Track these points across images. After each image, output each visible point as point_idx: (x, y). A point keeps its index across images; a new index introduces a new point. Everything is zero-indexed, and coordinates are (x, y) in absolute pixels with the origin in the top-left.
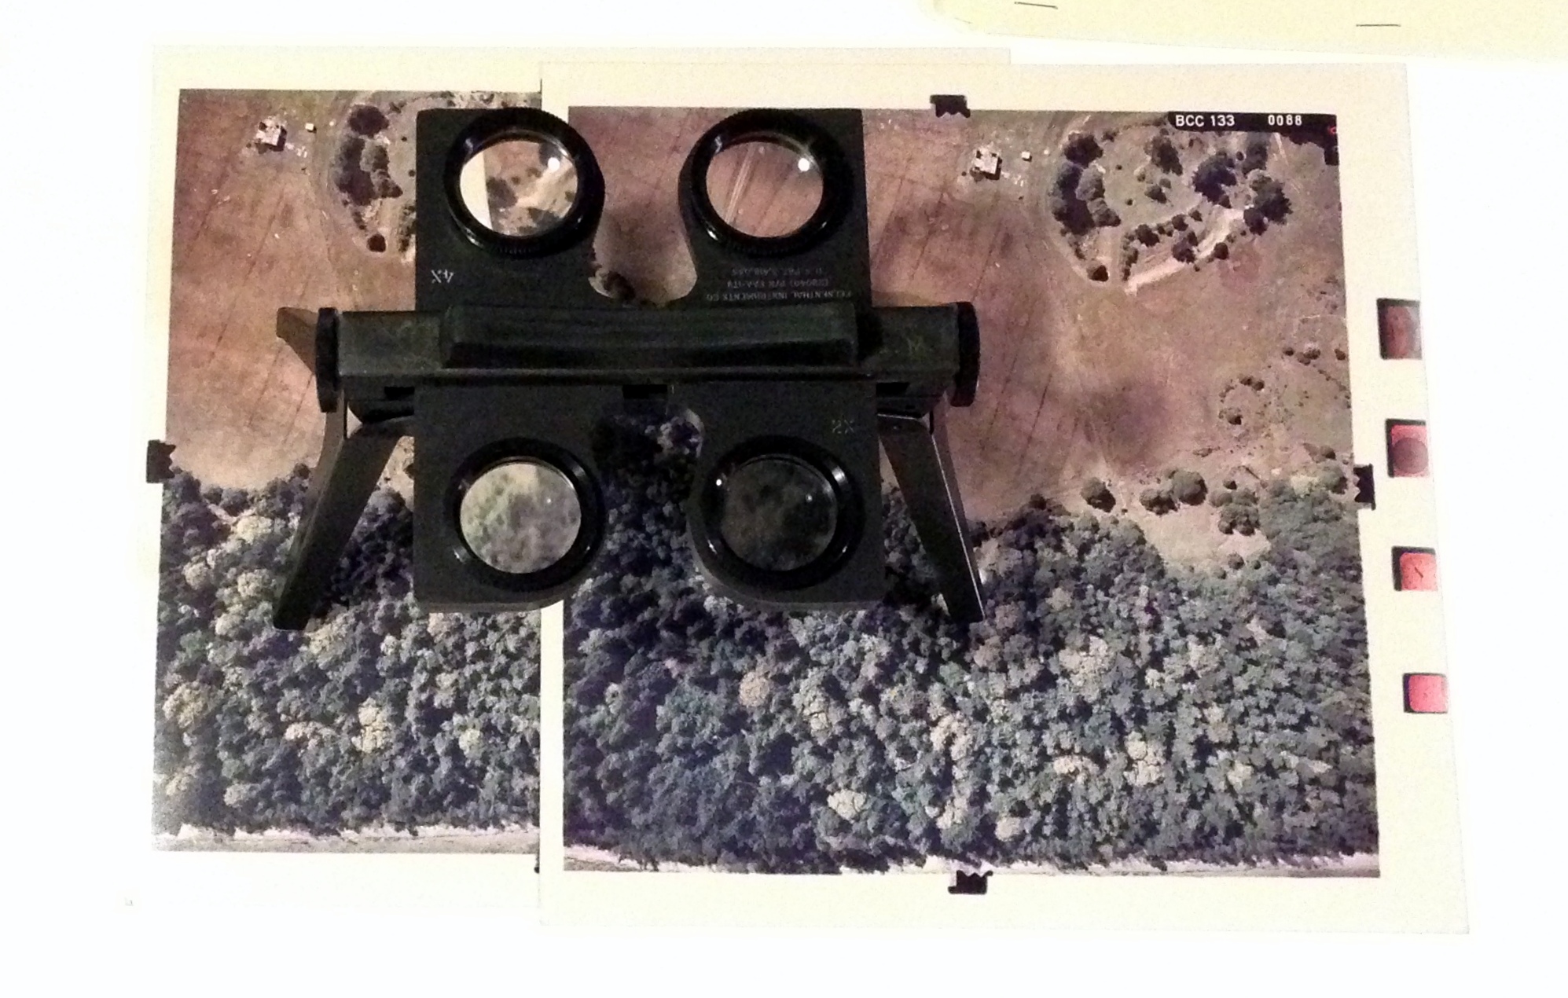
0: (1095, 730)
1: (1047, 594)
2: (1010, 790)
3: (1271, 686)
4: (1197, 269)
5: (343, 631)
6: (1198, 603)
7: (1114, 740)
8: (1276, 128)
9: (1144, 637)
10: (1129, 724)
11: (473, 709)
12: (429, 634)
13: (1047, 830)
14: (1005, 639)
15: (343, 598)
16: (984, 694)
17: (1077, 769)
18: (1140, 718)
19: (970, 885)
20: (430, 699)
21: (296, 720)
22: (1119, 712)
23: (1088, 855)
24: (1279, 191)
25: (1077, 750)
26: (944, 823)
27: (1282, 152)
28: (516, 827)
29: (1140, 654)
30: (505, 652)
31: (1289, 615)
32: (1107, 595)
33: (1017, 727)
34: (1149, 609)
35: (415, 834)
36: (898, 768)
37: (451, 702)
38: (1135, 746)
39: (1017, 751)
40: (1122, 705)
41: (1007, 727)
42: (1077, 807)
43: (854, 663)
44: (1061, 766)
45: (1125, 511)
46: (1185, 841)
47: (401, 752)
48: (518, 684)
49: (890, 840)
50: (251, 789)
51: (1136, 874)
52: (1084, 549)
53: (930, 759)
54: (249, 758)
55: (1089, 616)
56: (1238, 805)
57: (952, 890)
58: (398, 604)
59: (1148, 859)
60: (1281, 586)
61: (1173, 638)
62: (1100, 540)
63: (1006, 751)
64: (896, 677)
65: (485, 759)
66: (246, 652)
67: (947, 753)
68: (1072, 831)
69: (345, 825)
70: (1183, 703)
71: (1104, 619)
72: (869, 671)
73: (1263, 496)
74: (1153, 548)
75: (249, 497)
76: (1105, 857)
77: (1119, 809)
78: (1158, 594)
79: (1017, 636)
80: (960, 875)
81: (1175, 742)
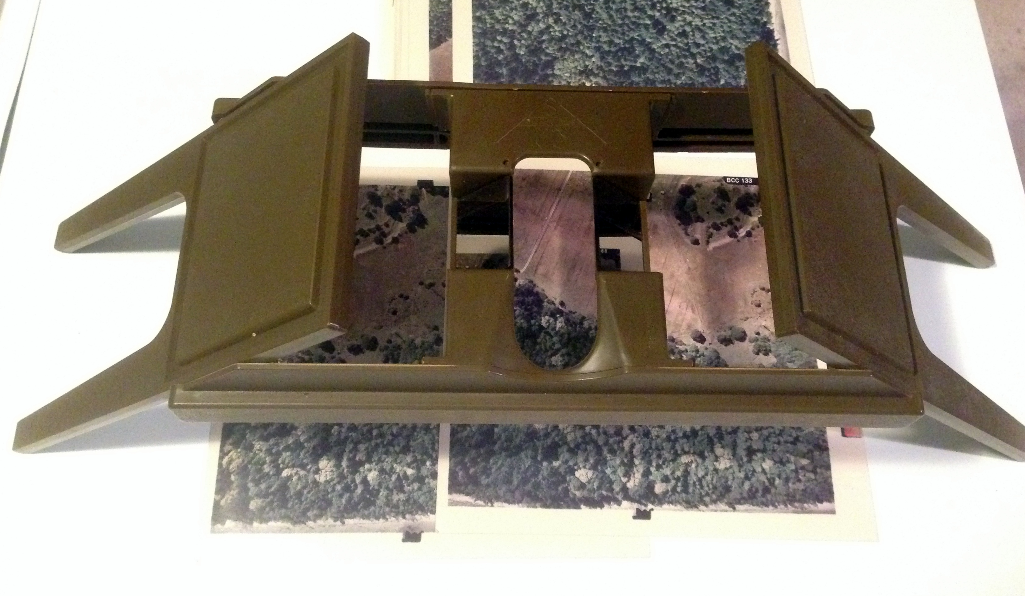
0: (700, 442)
2: (661, 470)
4: (738, 241)
7: (709, 447)
10: (716, 440)
13: (679, 489)
17: (692, 461)
18: (721, 438)
19: (643, 515)
21: (287, 467)
22: (711, 434)
23: (698, 502)
25: (692, 452)
26: (630, 485)
33: (664, 441)
36: (608, 458)
38: (719, 450)
39: (664, 452)
40: (712, 431)
41: (659, 441)
42: (693, 479)
44: (685, 459)
45: (710, 344)
46: (743, 496)
49: (605, 493)
50: (263, 502)
51: (721, 511)
53: (623, 455)
54: (263, 486)
56: (767, 478)
57: (634, 518)
59: (726, 503)
62: (700, 357)
63: (658, 452)
67: (631, 452)
68: (691, 489)
70: (740, 431)
73: (772, 338)
74: (724, 360)
76: (707, 503)
77: (712, 480)
80: (638, 510)
81: (738, 449)
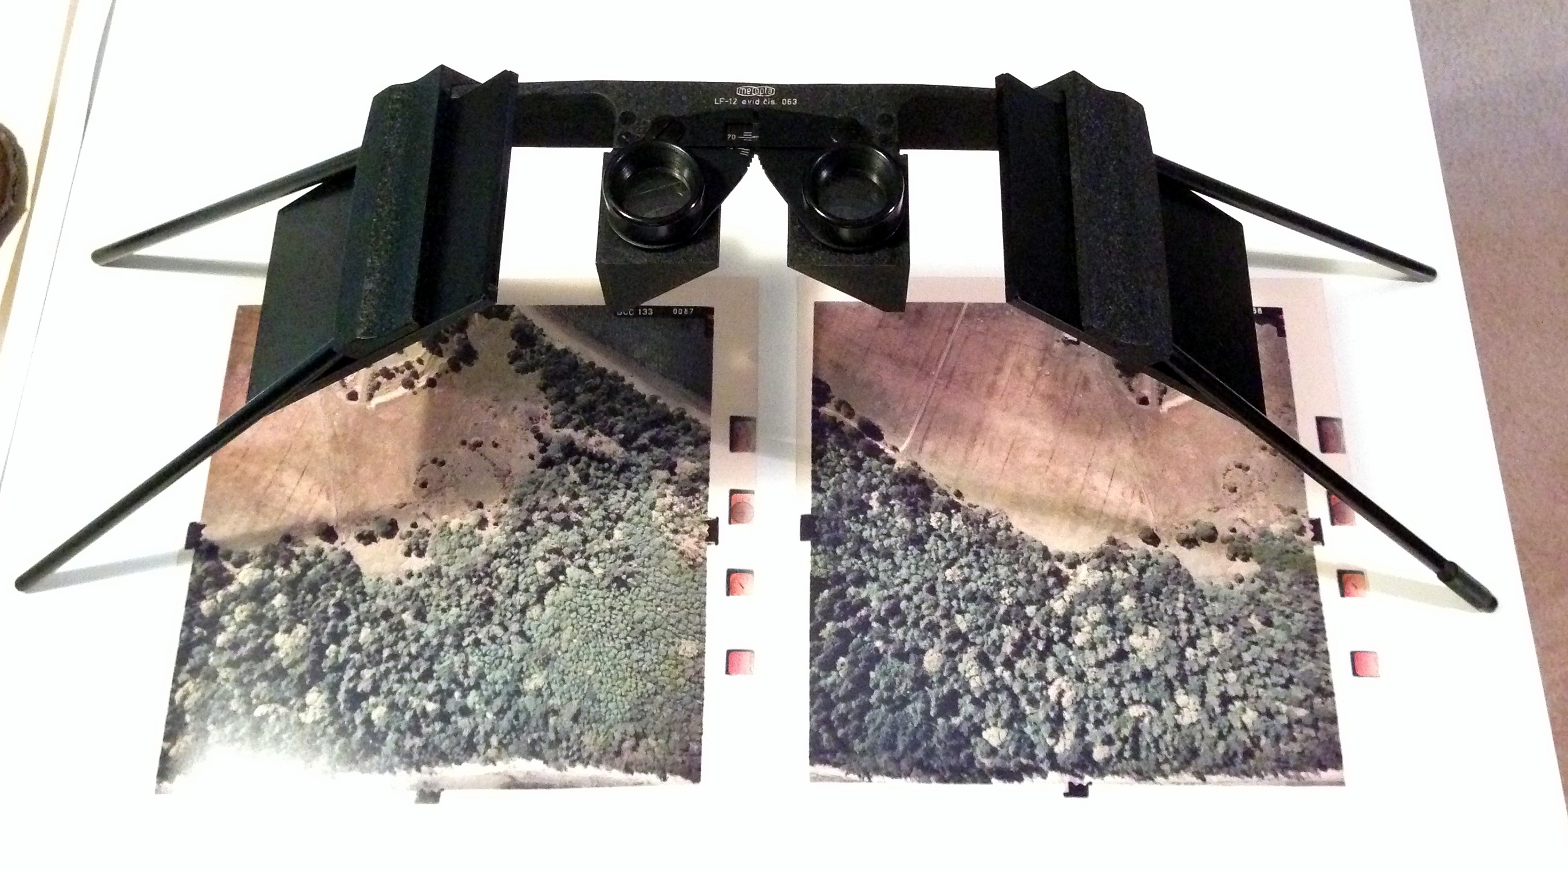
0: (1154, 687)
1: (1119, 600)
2: (1101, 727)
3: (1266, 658)
6: (1216, 604)
7: (1167, 695)
9: (1183, 627)
10: (1176, 684)
13: (1127, 754)
14: (1094, 628)
16: (1082, 664)
17: (1144, 713)
18: (1183, 680)
19: (1077, 791)
22: (1170, 675)
23: (1154, 771)
25: (1144, 701)
26: (1059, 749)
29: (1181, 637)
31: (1275, 612)
32: (1158, 599)
33: (1104, 686)
34: (1185, 609)
36: (1028, 712)
38: (1181, 698)
39: (1104, 702)
40: (1171, 671)
41: (1098, 686)
42: (1145, 739)
43: (998, 643)
44: (1134, 711)
45: (1166, 546)
46: (1217, 761)
49: (1024, 761)
51: (1186, 784)
52: (1142, 570)
53: (1048, 706)
55: (1147, 613)
56: (1250, 736)
57: (1066, 795)
59: (1193, 773)
60: (1269, 594)
61: (1202, 627)
62: (1152, 565)
63: (1097, 701)
64: (1024, 653)
67: (1059, 703)
68: (1143, 754)
70: (1210, 670)
71: (1157, 615)
72: (1008, 648)
73: (1254, 536)
74: (1186, 569)
76: (1166, 773)
77: (1173, 740)
78: (1191, 599)
79: (1102, 626)
80: (1071, 784)
81: (1207, 695)
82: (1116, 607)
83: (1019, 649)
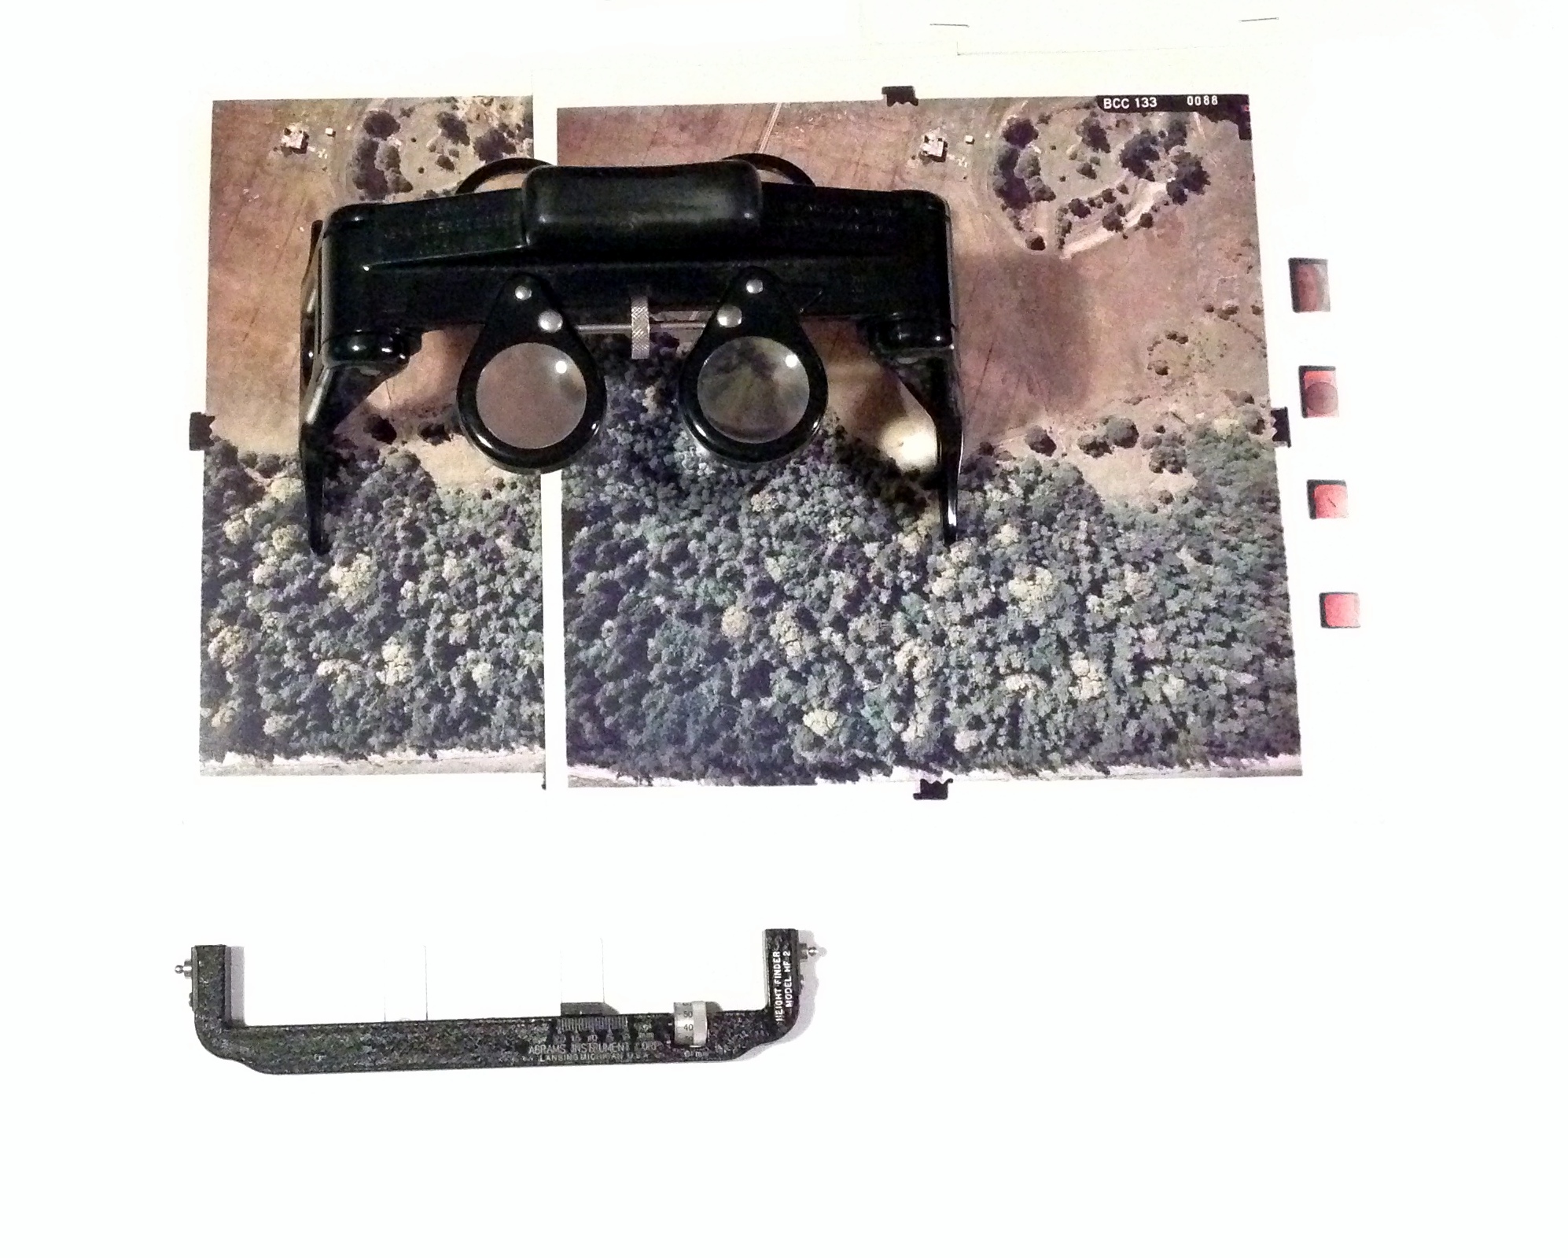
0: (1042, 650)
1: (995, 531)
2: (967, 706)
3: (1200, 607)
4: (1125, 237)
5: (367, 578)
6: (1132, 535)
7: (1060, 658)
8: (1194, 108)
9: (1085, 567)
10: (1073, 644)
11: (484, 644)
12: (443, 579)
13: (1001, 741)
14: (959, 572)
15: (366, 549)
16: (941, 620)
17: (1027, 686)
18: (1083, 639)
19: (933, 791)
20: (446, 637)
21: (326, 658)
22: (1063, 635)
23: (1038, 763)
24: (1198, 164)
25: (1027, 669)
26: (908, 736)
27: (1200, 129)
28: (525, 749)
29: (1081, 582)
30: (512, 593)
31: (1215, 544)
32: (1050, 530)
33: (972, 650)
34: (1088, 542)
35: (434, 757)
36: (866, 689)
37: (465, 639)
38: (1079, 664)
39: (973, 671)
40: (1065, 627)
41: (963, 650)
42: (1028, 720)
43: (824, 596)
44: (1013, 683)
45: (1064, 455)
46: (1125, 748)
47: (421, 685)
48: (524, 621)
49: (860, 754)
50: (287, 720)
51: (1081, 778)
52: (1029, 489)
53: (894, 680)
54: (285, 693)
55: (1034, 549)
56: (1172, 714)
57: (917, 796)
58: (416, 553)
59: (1092, 763)
60: (1208, 518)
61: (1111, 567)
62: (1043, 481)
63: (962, 672)
64: (862, 608)
65: (496, 689)
66: (281, 598)
67: (909, 675)
68: (1024, 741)
69: (372, 750)
70: (1121, 625)
71: (1048, 551)
72: (838, 602)
73: (1190, 437)
74: (1090, 487)
75: (281, 461)
76: (1054, 765)
77: (1066, 721)
78: (1097, 528)
79: (970, 568)
80: (923, 782)
81: (1114, 659)
82: (991, 542)
83: (855, 603)
